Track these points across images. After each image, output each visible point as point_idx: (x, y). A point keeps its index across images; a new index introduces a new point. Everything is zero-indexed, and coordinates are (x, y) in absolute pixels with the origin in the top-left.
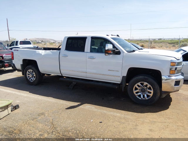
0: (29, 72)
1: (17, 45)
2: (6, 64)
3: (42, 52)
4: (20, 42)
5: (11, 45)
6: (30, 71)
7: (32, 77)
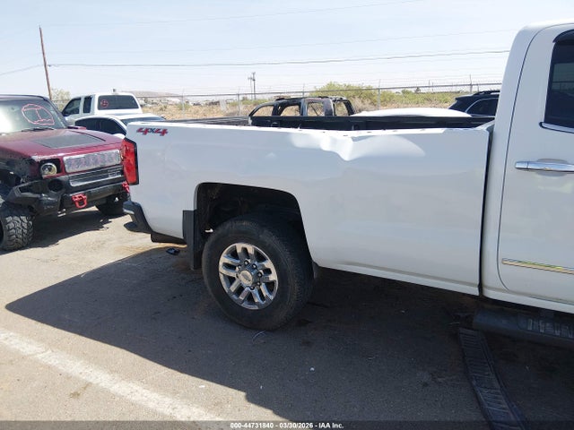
0: (234, 254)
1: (87, 109)
2: (77, 196)
3: (334, 141)
4: (101, 99)
5: (68, 110)
6: (239, 251)
7: (256, 284)
